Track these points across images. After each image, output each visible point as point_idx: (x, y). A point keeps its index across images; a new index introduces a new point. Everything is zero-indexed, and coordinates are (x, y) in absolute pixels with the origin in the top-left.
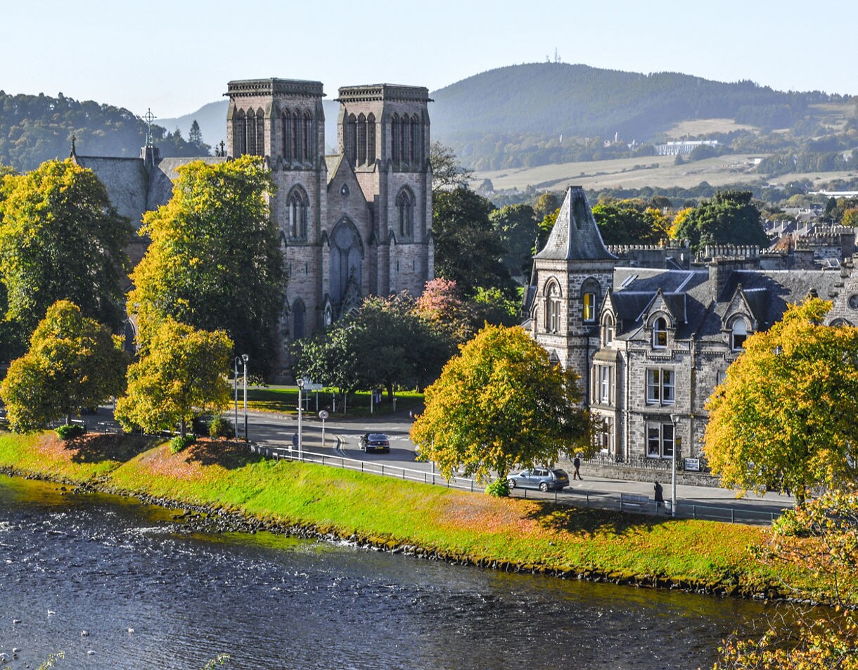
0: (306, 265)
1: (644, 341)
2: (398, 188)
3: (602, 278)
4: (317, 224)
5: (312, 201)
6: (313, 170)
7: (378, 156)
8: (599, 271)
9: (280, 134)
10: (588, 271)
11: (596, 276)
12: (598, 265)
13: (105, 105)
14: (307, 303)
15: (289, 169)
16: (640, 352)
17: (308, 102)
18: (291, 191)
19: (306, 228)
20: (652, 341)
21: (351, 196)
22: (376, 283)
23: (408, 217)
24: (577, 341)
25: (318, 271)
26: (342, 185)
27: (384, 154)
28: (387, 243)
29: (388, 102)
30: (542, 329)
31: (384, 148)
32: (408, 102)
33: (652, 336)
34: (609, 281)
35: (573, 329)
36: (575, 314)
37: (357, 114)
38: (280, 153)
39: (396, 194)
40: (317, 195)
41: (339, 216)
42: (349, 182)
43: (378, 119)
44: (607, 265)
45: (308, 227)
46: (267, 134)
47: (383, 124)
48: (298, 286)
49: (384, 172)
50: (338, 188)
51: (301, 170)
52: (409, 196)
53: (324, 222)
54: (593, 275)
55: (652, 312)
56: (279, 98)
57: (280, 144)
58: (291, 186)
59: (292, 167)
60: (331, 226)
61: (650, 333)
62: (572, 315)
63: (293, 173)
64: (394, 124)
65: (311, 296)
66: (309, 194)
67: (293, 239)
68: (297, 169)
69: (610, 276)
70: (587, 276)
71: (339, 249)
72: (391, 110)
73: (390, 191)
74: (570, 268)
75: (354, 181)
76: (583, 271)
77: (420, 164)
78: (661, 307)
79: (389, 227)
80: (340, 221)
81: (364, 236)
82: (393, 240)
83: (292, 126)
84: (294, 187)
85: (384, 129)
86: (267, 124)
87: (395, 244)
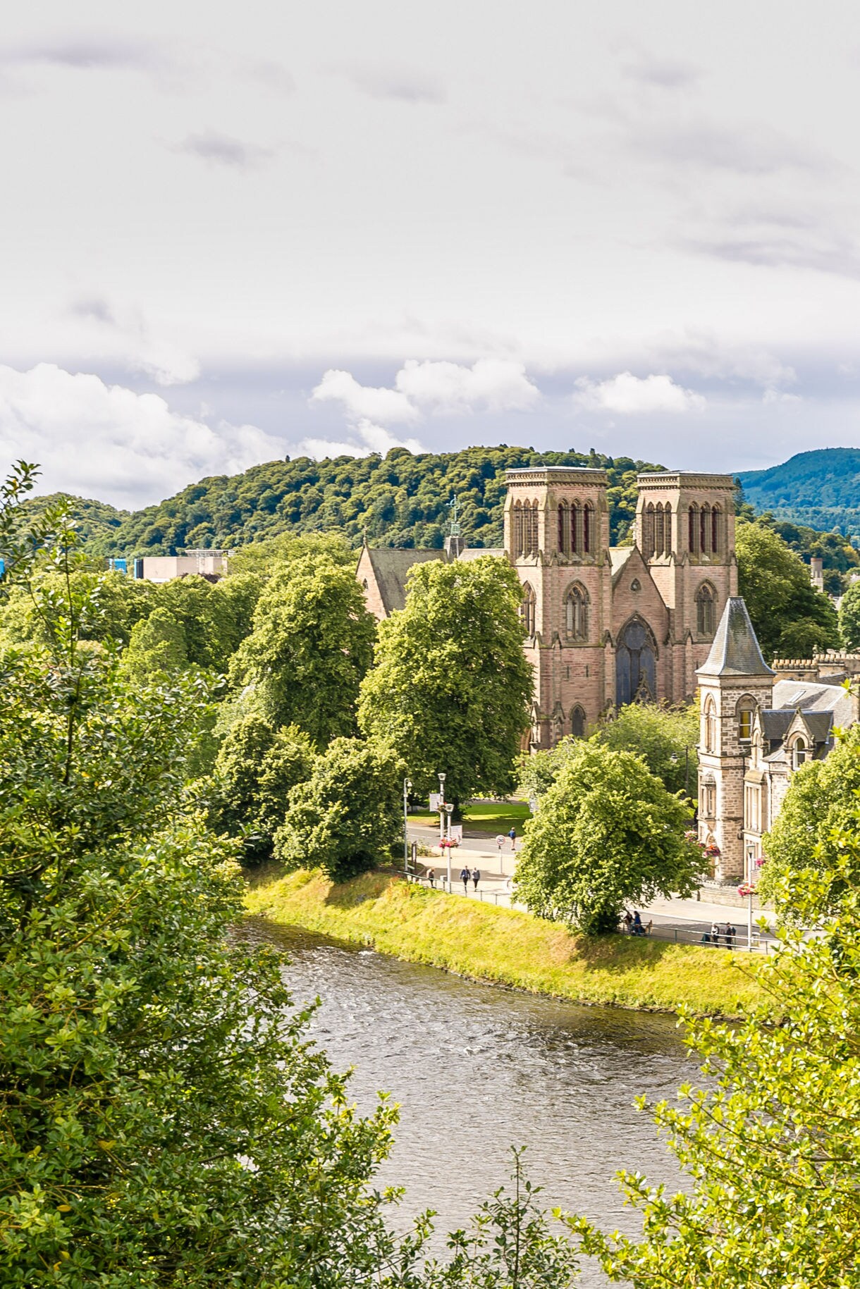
0: (587, 667)
1: (785, 763)
2: (697, 583)
3: (760, 695)
4: (599, 623)
5: (593, 598)
6: (596, 566)
7: (674, 548)
8: (756, 687)
9: (555, 526)
10: (744, 687)
11: (753, 692)
12: (754, 681)
13: (639, 462)
14: (587, 709)
15: (566, 564)
16: (782, 774)
17: (589, 492)
18: (569, 587)
19: (586, 627)
20: (792, 763)
21: (643, 593)
22: (671, 687)
23: (709, 614)
24: (731, 762)
25: (600, 674)
26: (633, 579)
27: (679, 547)
28: (683, 643)
29: (686, 490)
30: (703, 750)
31: (679, 540)
32: (709, 490)
33: (792, 758)
34: (768, 697)
35: (728, 749)
36: (730, 733)
37: (655, 504)
38: (555, 547)
39: (694, 589)
40: (599, 590)
41: (629, 614)
42: (641, 577)
43: (674, 510)
44: (766, 681)
45: (589, 626)
46: (541, 526)
47: (678, 513)
48: (578, 691)
49: (679, 565)
50: (626, 583)
51: (582, 565)
52: (711, 591)
53: (607, 621)
54: (749, 692)
55: (791, 732)
56: (554, 487)
57: (556, 538)
58: (568, 582)
59: (570, 562)
60: (619, 625)
61: (790, 754)
62: (725, 734)
63: (571, 568)
64: (692, 513)
65: (593, 702)
66: (590, 590)
67: (573, 640)
68: (575, 564)
69: (768, 692)
70: (743, 692)
71: (629, 649)
72: (688, 499)
73: (687, 586)
74: (724, 685)
75: (647, 576)
76: (738, 688)
77: (724, 557)
78: (799, 725)
79: (686, 625)
80: (631, 619)
81: (659, 636)
82: (689, 639)
83: (570, 518)
84: (572, 584)
85: (679, 520)
86: (541, 516)
87: (693, 643)
